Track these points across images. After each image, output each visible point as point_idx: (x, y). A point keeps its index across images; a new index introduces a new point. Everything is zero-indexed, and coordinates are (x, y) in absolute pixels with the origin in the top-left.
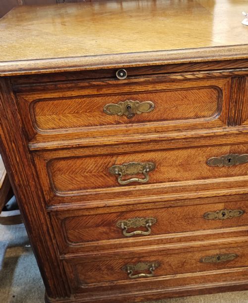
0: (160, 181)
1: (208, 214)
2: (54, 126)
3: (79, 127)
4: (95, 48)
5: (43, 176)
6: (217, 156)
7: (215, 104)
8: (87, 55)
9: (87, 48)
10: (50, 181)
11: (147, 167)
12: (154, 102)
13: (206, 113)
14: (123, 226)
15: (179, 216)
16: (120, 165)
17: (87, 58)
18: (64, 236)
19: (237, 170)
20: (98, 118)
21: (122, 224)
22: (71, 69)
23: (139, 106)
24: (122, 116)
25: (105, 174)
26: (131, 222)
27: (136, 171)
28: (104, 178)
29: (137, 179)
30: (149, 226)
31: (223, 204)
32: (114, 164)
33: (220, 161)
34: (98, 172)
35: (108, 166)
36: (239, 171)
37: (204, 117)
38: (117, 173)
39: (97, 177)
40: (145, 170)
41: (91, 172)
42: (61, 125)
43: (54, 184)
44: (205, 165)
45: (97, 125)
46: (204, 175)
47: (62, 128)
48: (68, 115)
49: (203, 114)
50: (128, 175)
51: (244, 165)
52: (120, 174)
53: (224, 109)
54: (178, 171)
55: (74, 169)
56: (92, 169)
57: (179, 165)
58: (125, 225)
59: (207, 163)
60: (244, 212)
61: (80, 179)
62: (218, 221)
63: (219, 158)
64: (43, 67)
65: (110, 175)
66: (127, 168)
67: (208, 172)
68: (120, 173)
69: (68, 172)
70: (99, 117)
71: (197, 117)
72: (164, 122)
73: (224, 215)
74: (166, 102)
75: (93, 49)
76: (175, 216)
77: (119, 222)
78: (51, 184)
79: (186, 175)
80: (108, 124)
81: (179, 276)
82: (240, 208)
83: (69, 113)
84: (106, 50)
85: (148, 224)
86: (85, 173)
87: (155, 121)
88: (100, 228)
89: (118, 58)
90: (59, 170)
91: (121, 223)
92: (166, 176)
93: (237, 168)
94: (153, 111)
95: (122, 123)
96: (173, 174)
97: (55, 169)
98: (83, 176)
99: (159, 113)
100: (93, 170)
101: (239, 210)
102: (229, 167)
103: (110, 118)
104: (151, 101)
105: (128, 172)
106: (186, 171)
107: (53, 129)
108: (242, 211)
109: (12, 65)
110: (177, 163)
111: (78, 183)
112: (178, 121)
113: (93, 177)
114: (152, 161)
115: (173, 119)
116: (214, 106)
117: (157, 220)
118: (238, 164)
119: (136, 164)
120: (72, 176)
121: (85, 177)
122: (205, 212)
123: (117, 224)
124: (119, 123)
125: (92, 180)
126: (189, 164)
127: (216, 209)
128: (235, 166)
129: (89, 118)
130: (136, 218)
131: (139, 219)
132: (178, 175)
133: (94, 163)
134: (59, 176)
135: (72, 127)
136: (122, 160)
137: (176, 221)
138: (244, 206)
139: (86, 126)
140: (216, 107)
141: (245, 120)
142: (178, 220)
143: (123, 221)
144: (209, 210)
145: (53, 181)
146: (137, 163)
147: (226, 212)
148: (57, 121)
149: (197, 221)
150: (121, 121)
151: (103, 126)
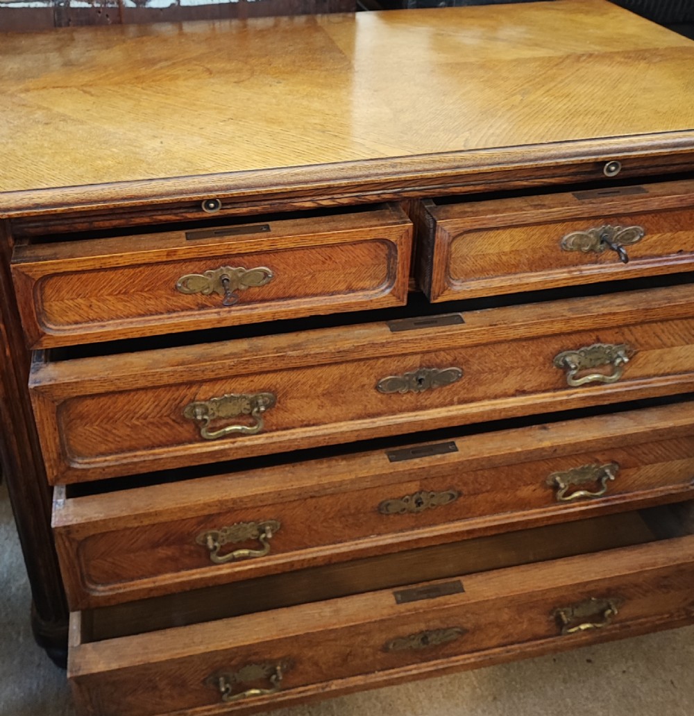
0: (284, 426)
1: (388, 504)
2: (78, 318)
3: (128, 317)
4: (163, 159)
5: (47, 431)
6: (396, 375)
7: (383, 267)
8: (154, 177)
9: (150, 161)
10: (61, 439)
11: (260, 401)
12: (271, 267)
13: (367, 283)
14: (210, 544)
15: (329, 513)
16: (205, 400)
17: (153, 183)
18: (82, 574)
19: (434, 397)
20: (164, 300)
21: (210, 538)
22: (126, 202)
23: (243, 276)
24: (211, 294)
25: (174, 421)
26: (228, 532)
27: (236, 411)
28: (172, 428)
29: (239, 428)
30: (265, 539)
31: (418, 483)
32: (193, 401)
33: (403, 383)
34: (161, 417)
35: (182, 404)
36: (438, 398)
37: (363, 289)
38: (199, 418)
39: (158, 427)
40: (256, 410)
41: (145, 418)
42: (92, 315)
43: (68, 444)
44: (373, 392)
45: (161, 313)
46: (371, 411)
47: (93, 320)
48: (108, 297)
49: (361, 284)
50: (220, 418)
51: (448, 387)
52: (205, 420)
53: (399, 276)
54: (321, 406)
55: (111, 415)
56: (148, 411)
57: (323, 395)
58: (214, 540)
59: (377, 388)
60: (460, 494)
61: (122, 431)
62: (407, 515)
63: (400, 377)
64: (76, 200)
65: (186, 421)
66: (220, 405)
67: (380, 404)
68: (206, 417)
69: (99, 421)
70: (168, 299)
71: (351, 290)
72: (290, 302)
73: (419, 503)
74: (294, 267)
75: (161, 163)
76: (319, 512)
77: (202, 534)
78: (62, 445)
79: (336, 411)
80: (182, 310)
81: (335, 685)
82: (451, 488)
83: (110, 294)
84: (184, 164)
85: (263, 536)
86: (134, 421)
87: (272, 300)
88: (160, 550)
89: (208, 182)
90: (81, 417)
91: (206, 536)
92: (297, 416)
93: (435, 395)
94: (269, 283)
95: (210, 307)
96: (311, 411)
97: (72, 416)
98: (128, 426)
99: (281, 286)
100: (149, 414)
101: (450, 492)
102: (420, 393)
103: (187, 300)
104: (266, 266)
105: (221, 414)
106: (336, 405)
107: (76, 323)
108: (455, 494)
109: (22, 199)
110: (320, 390)
111: (117, 439)
112: (315, 298)
113: (150, 426)
114: (269, 390)
115: (306, 295)
116: (382, 270)
117: (282, 525)
118: (435, 386)
119: (238, 398)
120: (105, 426)
121: (134, 427)
122: (380, 500)
123: (199, 539)
124: (202, 307)
125: (148, 432)
126: (343, 392)
127: (403, 493)
128: (430, 390)
129: (147, 301)
130: (239, 523)
131: (245, 525)
132: (321, 414)
133: (152, 399)
134: (80, 429)
135: (112, 319)
136: (209, 391)
137: (322, 523)
138: (460, 484)
139: (140, 315)
140: (386, 272)
141: (439, 296)
142: (325, 520)
143: (209, 532)
144: (389, 496)
145: (68, 440)
146: (238, 395)
147: (423, 496)
148: (86, 309)
149: (365, 519)
150: (209, 304)
151: (174, 315)
